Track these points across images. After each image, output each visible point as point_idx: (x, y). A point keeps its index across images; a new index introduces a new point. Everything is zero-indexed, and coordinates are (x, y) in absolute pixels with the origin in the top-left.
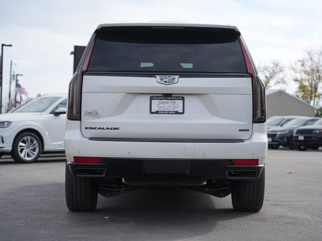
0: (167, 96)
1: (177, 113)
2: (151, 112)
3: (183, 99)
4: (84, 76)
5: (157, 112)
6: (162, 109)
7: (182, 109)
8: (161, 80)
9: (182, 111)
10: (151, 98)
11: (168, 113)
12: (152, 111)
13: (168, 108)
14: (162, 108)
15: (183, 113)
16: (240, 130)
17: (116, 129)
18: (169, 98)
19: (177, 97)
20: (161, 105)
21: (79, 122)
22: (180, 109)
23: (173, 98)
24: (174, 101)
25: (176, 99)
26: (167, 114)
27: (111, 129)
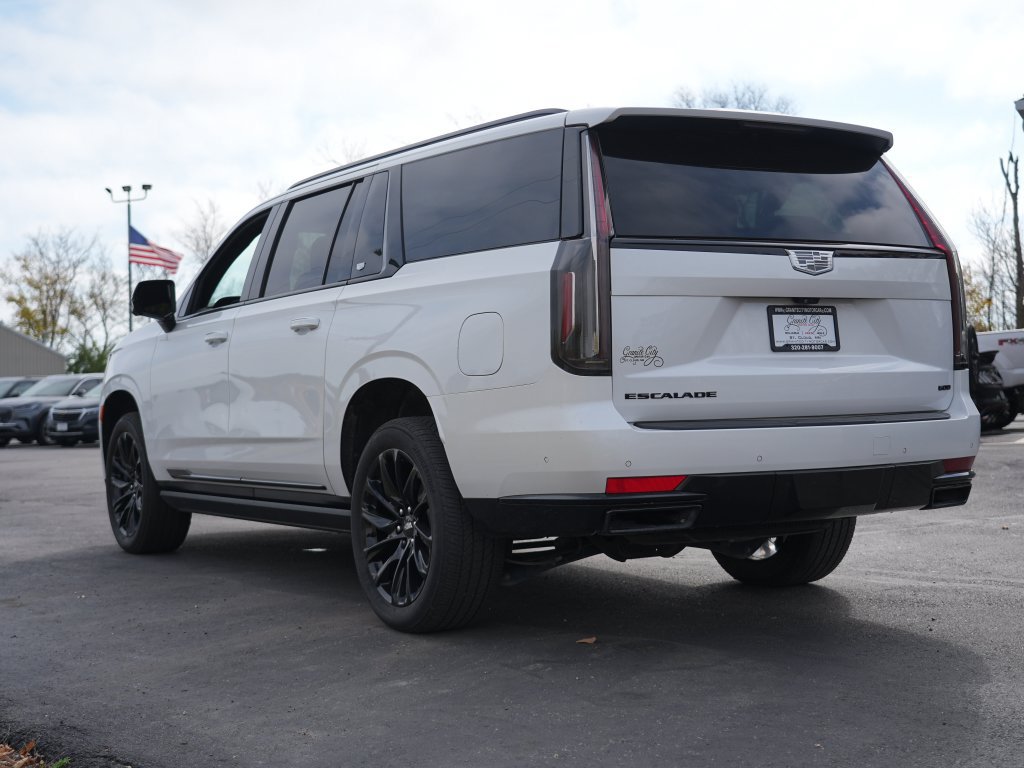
0: (803, 305)
1: (827, 348)
2: (774, 349)
3: (834, 313)
4: (612, 250)
5: (787, 348)
6: (796, 340)
7: (834, 339)
8: (800, 262)
9: (834, 344)
10: (771, 311)
11: (810, 349)
12: (777, 345)
13: (807, 336)
14: (796, 336)
15: (837, 348)
16: (939, 388)
17: (709, 395)
18: (806, 310)
19: (822, 307)
20: (793, 329)
22: (830, 340)
23: (814, 310)
24: (817, 317)
25: (821, 314)
26: (808, 350)
27: (696, 395)
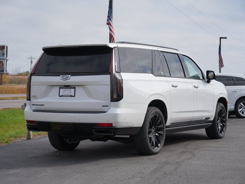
0: (67, 87)
1: (71, 96)
2: (59, 96)
3: (75, 88)
4: (32, 76)
5: (62, 96)
6: (65, 94)
8: (62, 78)
9: (74, 95)
10: (60, 88)
11: (67, 96)
12: (60, 95)
13: (67, 93)
15: (74, 96)
16: (103, 106)
17: (43, 105)
18: (68, 88)
19: (72, 87)
20: (64, 92)
21: (30, 101)
22: (73, 94)
23: (69, 88)
24: (70, 89)
25: (71, 88)
26: (66, 97)
